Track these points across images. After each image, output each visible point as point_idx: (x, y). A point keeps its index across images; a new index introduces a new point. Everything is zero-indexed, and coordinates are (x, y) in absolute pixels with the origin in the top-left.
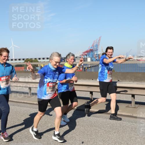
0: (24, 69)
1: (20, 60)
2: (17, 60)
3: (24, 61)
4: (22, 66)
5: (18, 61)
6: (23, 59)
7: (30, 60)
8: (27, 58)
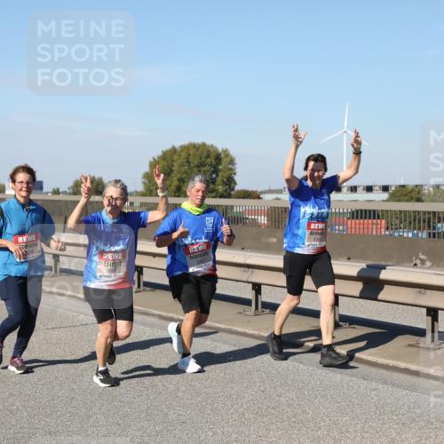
0: (387, 229)
1: (369, 189)
2: (359, 190)
3: (385, 196)
4: (379, 218)
5: (361, 196)
6: (385, 189)
7: (412, 190)
8: (402, 183)
